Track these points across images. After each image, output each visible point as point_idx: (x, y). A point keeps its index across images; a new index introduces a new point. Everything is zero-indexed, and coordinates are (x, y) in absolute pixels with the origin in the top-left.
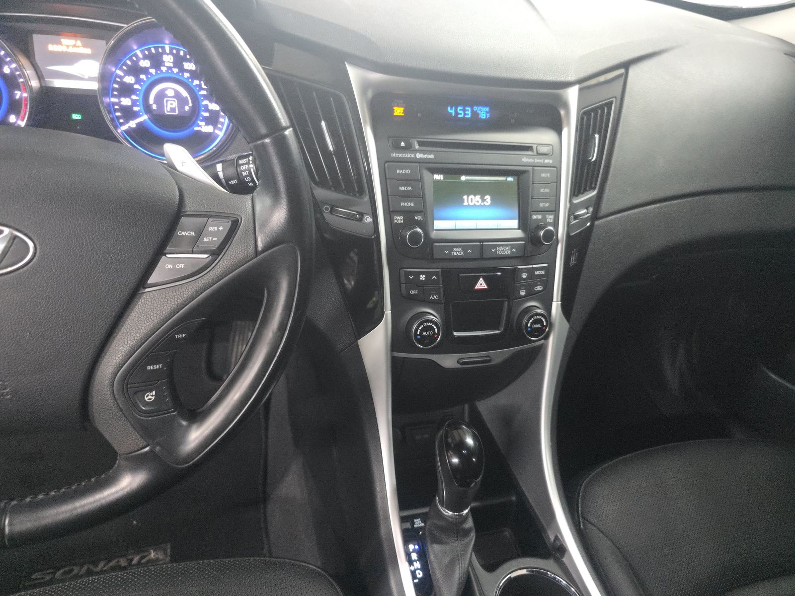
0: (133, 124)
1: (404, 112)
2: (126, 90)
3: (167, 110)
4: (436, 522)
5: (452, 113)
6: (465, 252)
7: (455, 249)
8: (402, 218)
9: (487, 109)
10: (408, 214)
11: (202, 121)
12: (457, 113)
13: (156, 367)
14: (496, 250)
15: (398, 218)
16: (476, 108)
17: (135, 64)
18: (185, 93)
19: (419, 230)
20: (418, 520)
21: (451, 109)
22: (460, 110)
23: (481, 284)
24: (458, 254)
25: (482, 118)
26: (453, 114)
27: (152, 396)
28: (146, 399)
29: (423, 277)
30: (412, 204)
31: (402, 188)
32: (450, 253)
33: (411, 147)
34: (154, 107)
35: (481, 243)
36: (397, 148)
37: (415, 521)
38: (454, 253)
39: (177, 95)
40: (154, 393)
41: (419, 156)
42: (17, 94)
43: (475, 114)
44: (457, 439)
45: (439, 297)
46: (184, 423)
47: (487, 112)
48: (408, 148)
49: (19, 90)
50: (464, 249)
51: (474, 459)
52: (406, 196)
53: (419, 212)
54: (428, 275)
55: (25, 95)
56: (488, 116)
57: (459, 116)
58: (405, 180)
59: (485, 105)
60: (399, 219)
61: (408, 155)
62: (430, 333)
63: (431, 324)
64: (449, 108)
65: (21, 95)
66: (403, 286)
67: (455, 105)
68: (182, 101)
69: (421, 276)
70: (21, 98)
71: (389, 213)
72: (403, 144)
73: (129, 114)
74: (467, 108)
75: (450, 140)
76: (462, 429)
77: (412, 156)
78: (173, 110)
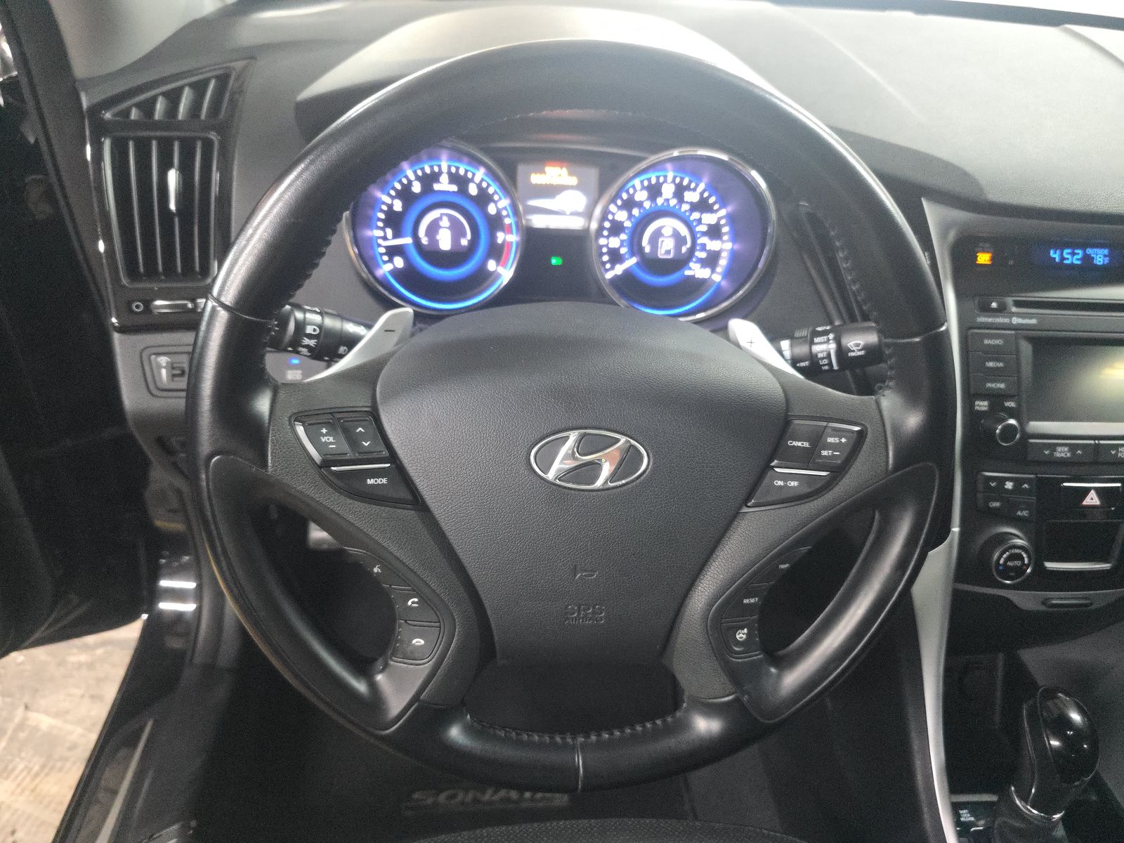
0: (619, 269)
1: (992, 259)
2: (617, 228)
3: (661, 254)
4: (1011, 822)
5: (1055, 258)
6: (1074, 454)
7: (1059, 449)
8: (986, 403)
9: (1106, 251)
10: (997, 399)
11: (696, 262)
12: (1063, 259)
13: (752, 601)
14: (1118, 451)
15: (981, 403)
16: (1090, 251)
17: (631, 197)
18: (684, 231)
19: (1012, 421)
20: (965, 811)
21: (1055, 253)
22: (1068, 254)
23: (1092, 499)
24: (1063, 455)
25: (1098, 263)
26: (1057, 260)
27: (743, 634)
28: (738, 637)
29: (1009, 485)
30: (1002, 386)
31: (991, 364)
32: (1052, 454)
33: (1005, 309)
34: (647, 249)
35: (1097, 442)
36: (986, 309)
37: (961, 812)
38: (1058, 455)
39: (676, 235)
40: (746, 631)
41: (1015, 320)
42: (499, 237)
43: (1087, 259)
44: (1056, 713)
45: (1030, 514)
46: (773, 670)
47: (1105, 256)
48: (1002, 309)
49: (503, 230)
50: (1073, 448)
51: (1085, 746)
52: (995, 374)
53: (1010, 397)
54: (1018, 482)
56: (1107, 260)
57: (1066, 262)
58: (995, 353)
59: (1102, 246)
60: (982, 405)
61: (1001, 320)
62: (1018, 563)
63: (1020, 551)
64: (1052, 252)
65: (506, 237)
66: (980, 496)
67: (1061, 246)
68: (679, 240)
69: (1007, 483)
70: (505, 241)
71: (969, 398)
72: (994, 305)
73: (616, 257)
74: (1077, 251)
75: (1055, 298)
76: (1059, 698)
77: (1006, 320)
78: (668, 252)
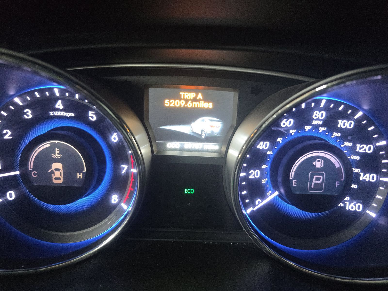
2: (258, 159)
3: (310, 187)
34: (295, 183)
39: (327, 166)
42: (124, 168)
49: (127, 162)
55: (134, 171)
65: (128, 169)
68: (332, 174)
70: (127, 173)
73: (256, 190)
